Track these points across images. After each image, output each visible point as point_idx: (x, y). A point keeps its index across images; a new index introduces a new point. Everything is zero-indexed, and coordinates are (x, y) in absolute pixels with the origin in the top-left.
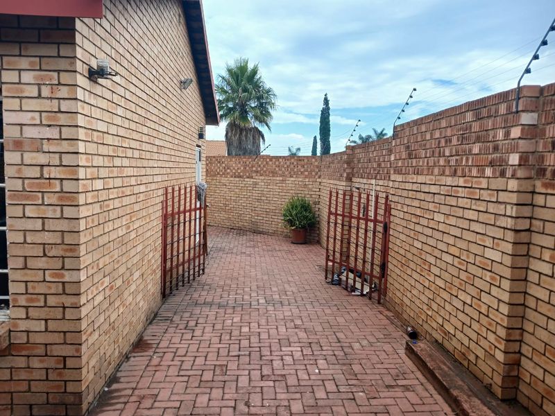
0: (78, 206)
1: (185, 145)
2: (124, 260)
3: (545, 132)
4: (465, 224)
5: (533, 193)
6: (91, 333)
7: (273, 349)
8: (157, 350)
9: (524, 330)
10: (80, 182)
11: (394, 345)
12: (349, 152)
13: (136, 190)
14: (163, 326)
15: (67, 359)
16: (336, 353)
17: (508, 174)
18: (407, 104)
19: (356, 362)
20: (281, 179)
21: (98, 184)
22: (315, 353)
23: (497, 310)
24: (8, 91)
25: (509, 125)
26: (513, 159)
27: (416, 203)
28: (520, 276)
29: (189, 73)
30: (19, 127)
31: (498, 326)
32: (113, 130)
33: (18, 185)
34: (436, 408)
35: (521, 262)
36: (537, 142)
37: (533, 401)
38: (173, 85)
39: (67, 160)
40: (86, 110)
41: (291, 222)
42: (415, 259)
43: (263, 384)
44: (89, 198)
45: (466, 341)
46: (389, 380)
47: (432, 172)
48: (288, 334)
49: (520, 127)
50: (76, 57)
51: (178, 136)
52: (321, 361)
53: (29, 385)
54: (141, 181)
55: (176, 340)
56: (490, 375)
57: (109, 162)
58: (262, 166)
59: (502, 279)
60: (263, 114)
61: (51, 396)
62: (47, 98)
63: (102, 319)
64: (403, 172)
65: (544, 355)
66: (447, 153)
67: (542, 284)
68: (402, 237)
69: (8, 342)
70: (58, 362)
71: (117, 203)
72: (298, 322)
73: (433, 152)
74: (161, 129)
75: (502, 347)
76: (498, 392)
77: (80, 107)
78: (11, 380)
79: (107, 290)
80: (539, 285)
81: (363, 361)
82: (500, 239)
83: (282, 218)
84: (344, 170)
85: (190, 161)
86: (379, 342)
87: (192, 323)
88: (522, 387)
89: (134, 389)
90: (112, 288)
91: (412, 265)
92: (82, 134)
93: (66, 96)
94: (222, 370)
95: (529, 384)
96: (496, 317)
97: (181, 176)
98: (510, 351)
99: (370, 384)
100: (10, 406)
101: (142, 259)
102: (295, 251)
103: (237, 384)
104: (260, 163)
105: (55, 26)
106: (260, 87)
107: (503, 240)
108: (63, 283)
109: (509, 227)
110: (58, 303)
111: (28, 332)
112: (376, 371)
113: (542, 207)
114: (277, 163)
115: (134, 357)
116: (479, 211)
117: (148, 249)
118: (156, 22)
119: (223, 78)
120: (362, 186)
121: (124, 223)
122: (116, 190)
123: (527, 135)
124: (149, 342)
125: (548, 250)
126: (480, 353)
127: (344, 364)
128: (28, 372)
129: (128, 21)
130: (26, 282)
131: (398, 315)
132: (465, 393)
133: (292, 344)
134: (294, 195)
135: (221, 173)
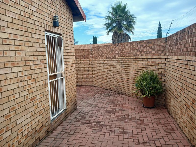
41: (142, 92)
104: (120, 48)
106: (128, 14)
119: (110, 13)
134: (144, 69)
135: (99, 57)
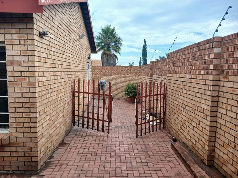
0: (35, 87)
1: (82, 62)
2: (55, 109)
3: (224, 55)
4: (194, 94)
5: (219, 81)
6: (42, 138)
7: (116, 145)
8: (69, 146)
9: (216, 137)
10: (36, 78)
11: (166, 144)
12: (151, 64)
13: (60, 81)
14: (72, 136)
15: (32, 148)
16: (142, 147)
17: (209, 73)
18: (173, 44)
19: (150, 151)
20: (124, 76)
21: (44, 79)
22: (133, 147)
23: (205, 129)
24: (8, 42)
25: (209, 53)
26: (211, 67)
27: (176, 86)
28: (214, 115)
29: (83, 32)
30: (12, 56)
31: (206, 135)
32: (50, 57)
33: (12, 79)
34: (181, 168)
35: (215, 109)
36: (221, 60)
37: (219, 166)
38: (76, 37)
39: (31, 69)
40: (38, 49)
41: (128, 94)
42: (176, 109)
43: (111, 159)
44: (40, 84)
45: (194, 142)
46: (163, 158)
47: (182, 72)
48: (123, 139)
49: (213, 54)
50: (34, 28)
51: (78, 59)
52: (136, 150)
53: (17, 158)
54: (62, 77)
55: (77, 142)
56: (203, 156)
57: (48, 69)
58: (115, 70)
59: (207, 116)
60: (117, 48)
61: (26, 163)
62: (23, 45)
63: (46, 133)
64: (171, 72)
65: (223, 147)
66: (188, 65)
67: (223, 118)
68: (171, 100)
69: (9, 142)
70: (29, 149)
71: (52, 86)
72: (128, 135)
73: (182, 64)
74: (71, 56)
75: (207, 144)
76: (206, 162)
77: (35, 48)
78: (10, 156)
79: (48, 121)
80: (221, 118)
81: (153, 150)
82: (206, 100)
83: (124, 92)
84: (149, 72)
85: (84, 69)
86: (160, 143)
87: (84, 135)
88: (216, 160)
89: (59, 161)
90: (50, 120)
91: (175, 111)
92: (36, 59)
93: (30, 44)
94: (95, 154)
95: (218, 159)
96: (205, 132)
97: (80, 75)
98: (211, 145)
99: (155, 159)
100: (10, 167)
101: (63, 109)
102: (129, 106)
103: (100, 159)
104: (115, 69)
105: (25, 16)
106: (116, 37)
107: (208, 100)
108: (30, 118)
109: (210, 95)
110: (28, 126)
111: (17, 137)
112: (158, 155)
113: (223, 86)
114: (122, 69)
115: (60, 148)
116: (199, 88)
117: (66, 105)
118: (69, 12)
119: (100, 33)
120: (156, 79)
121: (55, 94)
122: (52, 81)
123: (217, 57)
124: (66, 143)
125: (225, 104)
126: (200, 147)
127: (145, 152)
128: (17, 153)
129: (56, 12)
130: (16, 118)
131: (169, 132)
132: (192, 163)
133: (124, 144)
134: (129, 82)
135: (99, 74)
